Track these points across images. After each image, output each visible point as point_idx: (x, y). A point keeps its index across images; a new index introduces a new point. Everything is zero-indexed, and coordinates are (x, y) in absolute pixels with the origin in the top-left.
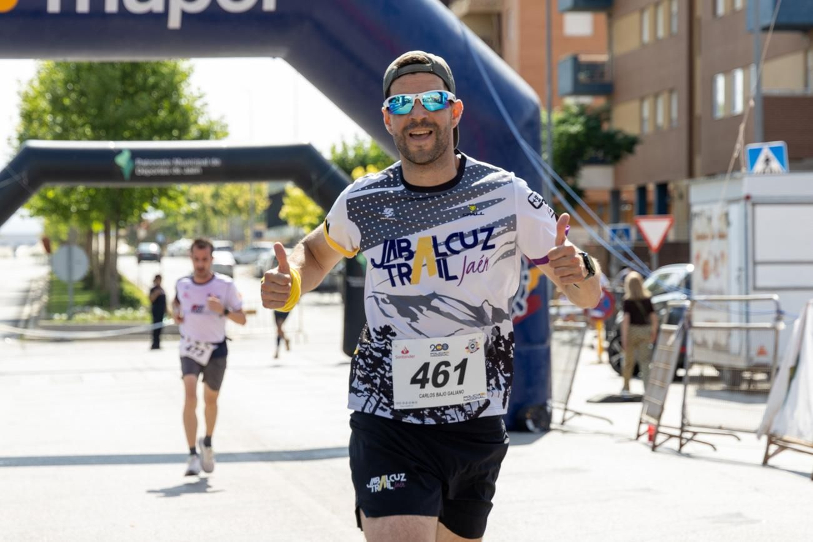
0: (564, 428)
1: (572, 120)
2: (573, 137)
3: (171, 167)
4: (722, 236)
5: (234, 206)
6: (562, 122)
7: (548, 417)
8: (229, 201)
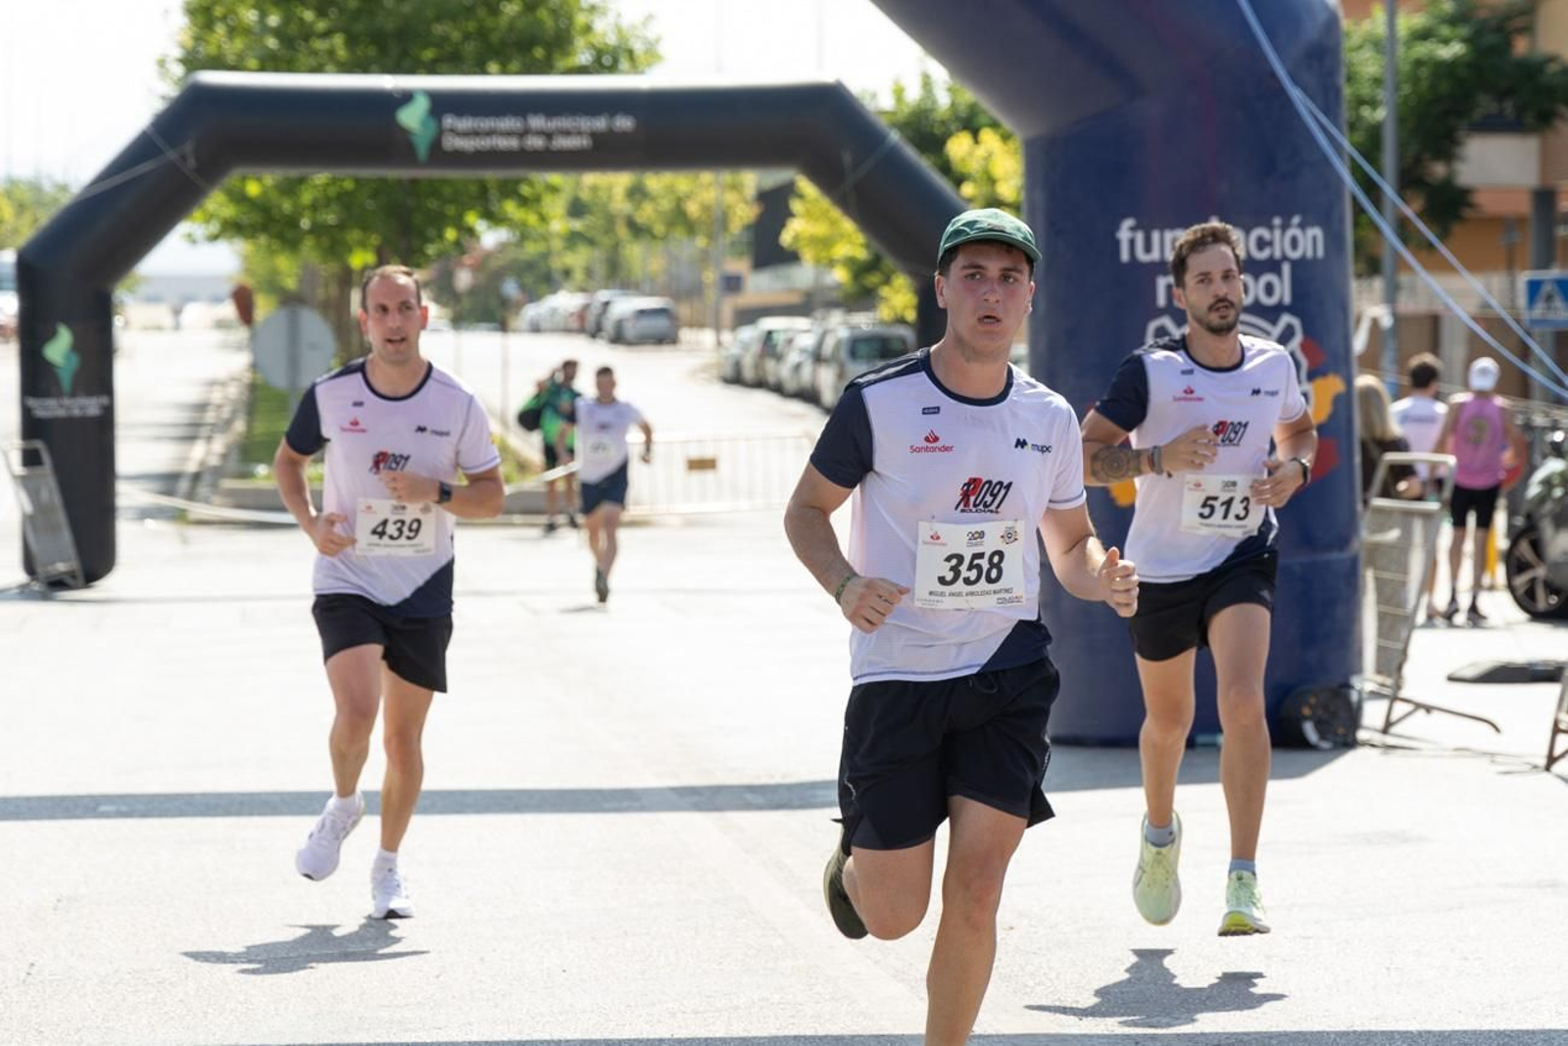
0: (1389, 740)
1: (1445, 31)
2: (1443, 69)
3: (523, 134)
5: (678, 217)
6: (1423, 35)
7: (1353, 717)
8: (666, 204)
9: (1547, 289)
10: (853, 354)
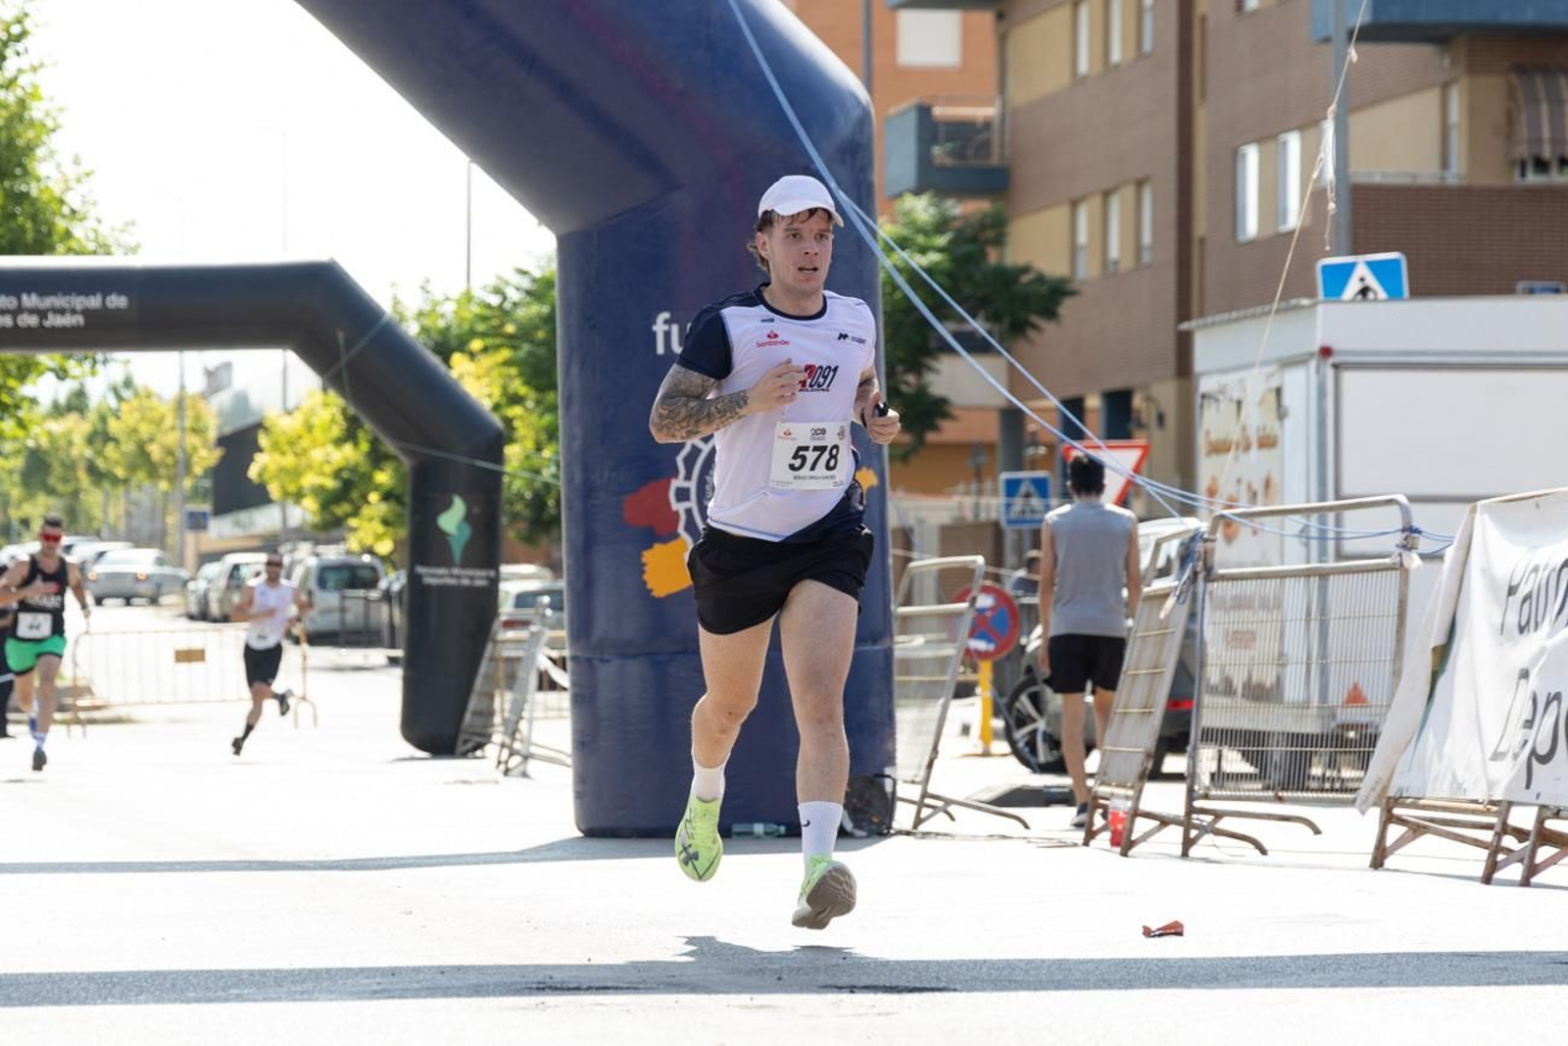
1: (923, 240)
3: (16, 313)
4: (1268, 442)
7: (888, 804)
8: (129, 447)
9: (1024, 488)
10: (322, 583)
